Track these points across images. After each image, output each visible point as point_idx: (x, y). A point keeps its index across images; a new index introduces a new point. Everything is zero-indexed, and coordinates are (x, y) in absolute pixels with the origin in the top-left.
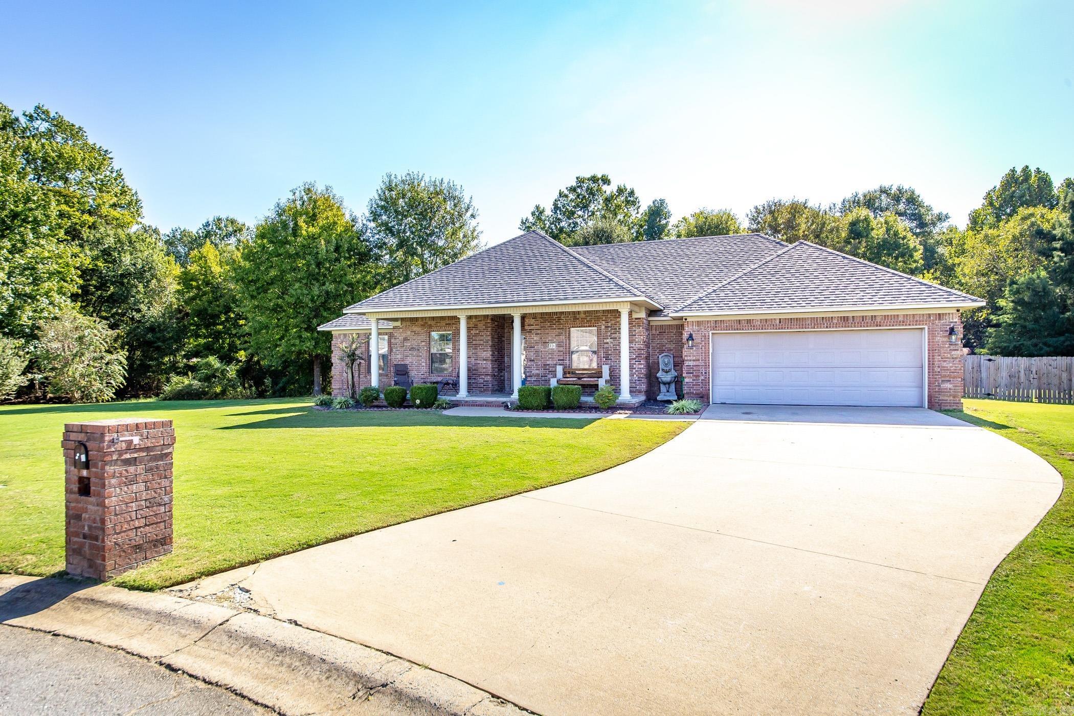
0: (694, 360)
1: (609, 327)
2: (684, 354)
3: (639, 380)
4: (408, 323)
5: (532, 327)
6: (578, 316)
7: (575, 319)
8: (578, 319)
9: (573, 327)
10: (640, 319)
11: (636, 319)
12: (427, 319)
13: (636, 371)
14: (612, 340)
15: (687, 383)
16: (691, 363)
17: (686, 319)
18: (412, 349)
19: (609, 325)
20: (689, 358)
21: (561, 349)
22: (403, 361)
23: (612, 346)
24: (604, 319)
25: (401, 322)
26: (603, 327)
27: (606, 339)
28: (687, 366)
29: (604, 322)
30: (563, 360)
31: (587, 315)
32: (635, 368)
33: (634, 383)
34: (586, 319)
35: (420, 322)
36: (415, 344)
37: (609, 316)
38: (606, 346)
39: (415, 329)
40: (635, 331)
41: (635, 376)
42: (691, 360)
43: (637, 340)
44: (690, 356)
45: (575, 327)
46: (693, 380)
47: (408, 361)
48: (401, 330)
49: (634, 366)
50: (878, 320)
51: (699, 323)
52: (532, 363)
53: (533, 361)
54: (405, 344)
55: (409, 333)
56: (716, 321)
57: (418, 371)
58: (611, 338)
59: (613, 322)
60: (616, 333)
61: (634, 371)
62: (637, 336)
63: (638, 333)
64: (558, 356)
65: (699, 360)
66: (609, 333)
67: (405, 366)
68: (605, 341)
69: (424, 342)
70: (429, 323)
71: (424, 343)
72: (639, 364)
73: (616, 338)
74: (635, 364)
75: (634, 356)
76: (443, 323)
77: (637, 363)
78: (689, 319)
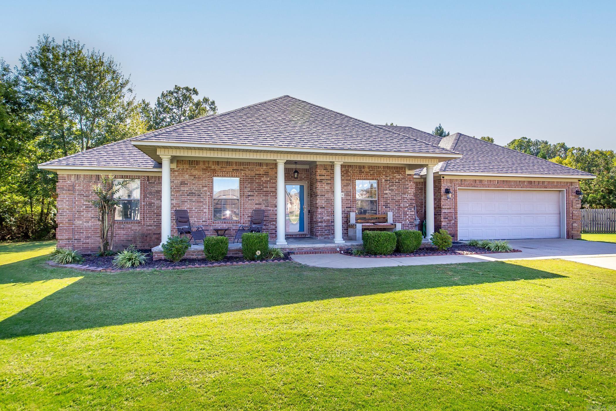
0: (448, 209)
1: (387, 180)
2: (442, 203)
3: (411, 224)
4: (186, 166)
5: (323, 178)
6: (363, 170)
7: (361, 172)
8: (363, 172)
9: (359, 179)
10: (411, 175)
11: (408, 175)
12: (211, 164)
13: (409, 217)
14: (390, 191)
15: (444, 225)
16: (446, 211)
17: (443, 177)
18: (191, 194)
19: (388, 179)
20: (445, 207)
21: (349, 198)
22: (179, 207)
23: (390, 196)
24: (384, 173)
25: (177, 164)
26: (383, 180)
27: (385, 190)
28: (444, 213)
29: (384, 176)
30: (351, 207)
31: (370, 169)
32: (408, 215)
33: (408, 226)
34: (370, 173)
35: (202, 166)
36: (194, 188)
37: (388, 172)
38: (385, 196)
39: (195, 172)
40: (408, 184)
41: (407, 221)
42: (445, 209)
43: (409, 192)
44: (446, 205)
45: (360, 179)
46: (447, 223)
47: (185, 207)
48: (177, 173)
49: (408, 213)
50: (546, 184)
51: (451, 181)
52: (323, 210)
53: (324, 208)
54: (182, 189)
55: (187, 177)
56: (461, 180)
57: (199, 218)
58: (389, 190)
59: (391, 177)
60: (393, 186)
61: (407, 216)
62: (409, 189)
63: (410, 186)
64: (346, 204)
65: (451, 208)
66: (388, 186)
67: (185, 212)
68: (385, 192)
69: (206, 187)
70: (213, 167)
71: (206, 189)
72: (411, 211)
73: (393, 190)
74: (408, 211)
75: (408, 205)
76: (230, 168)
77: (409, 210)
78: (446, 178)
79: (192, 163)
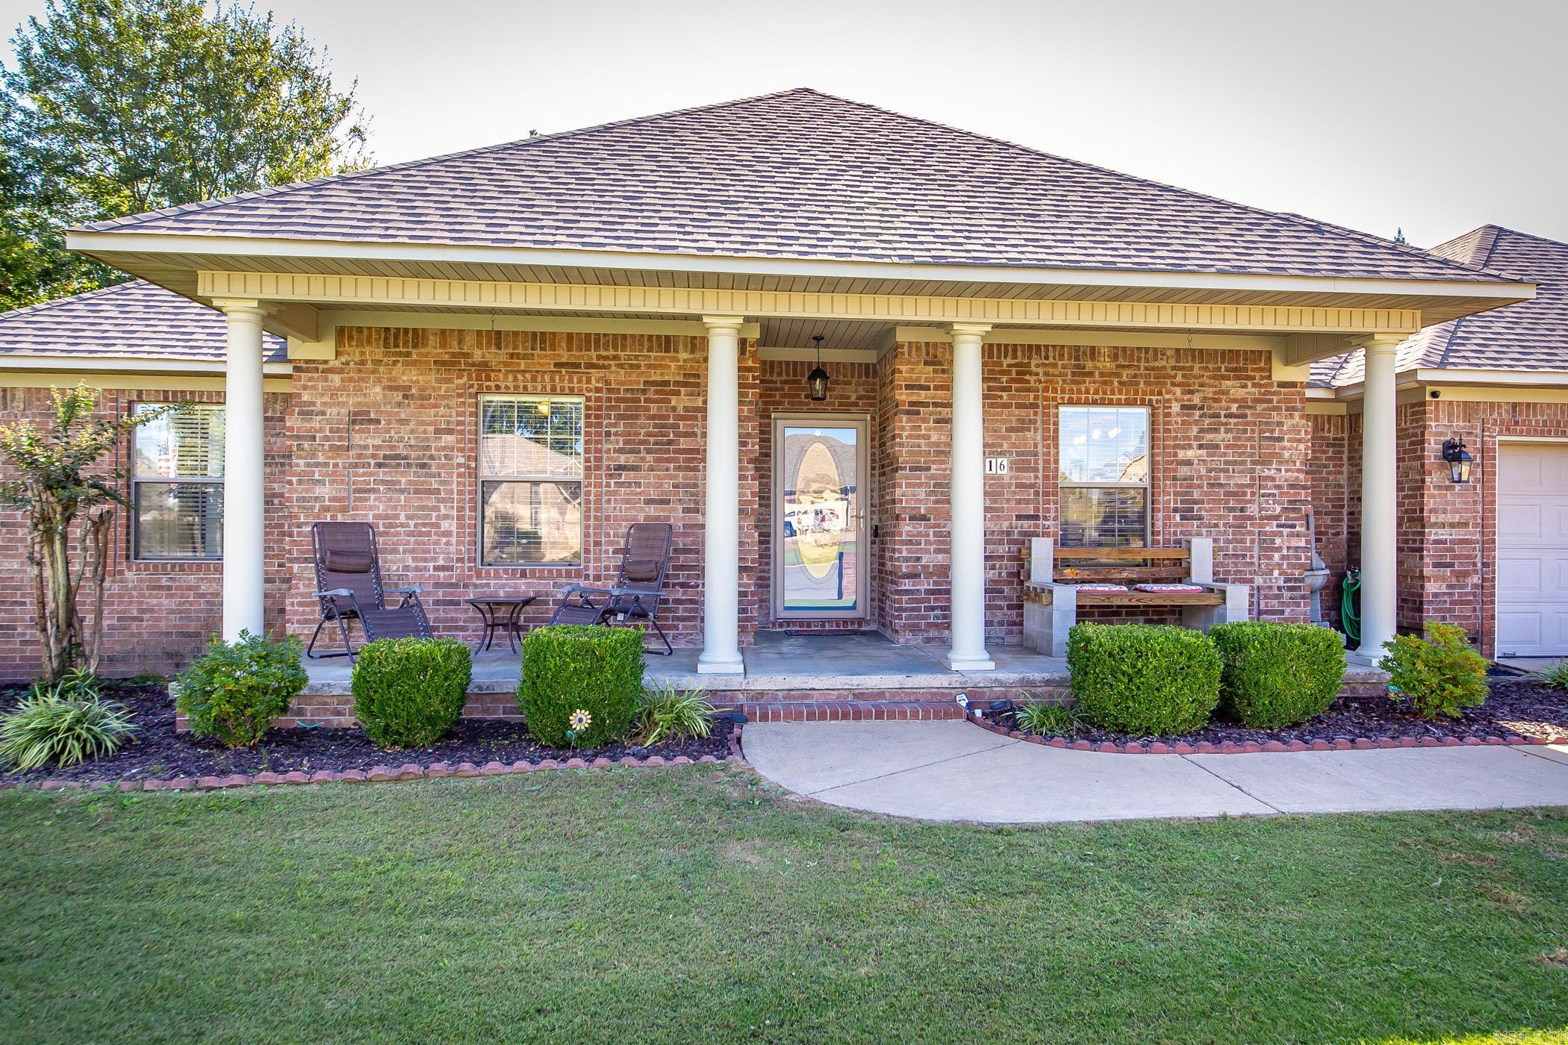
0: (1452, 525)
1: (1193, 407)
2: (1429, 503)
3: (1290, 589)
4: (374, 352)
5: (922, 396)
6: (1089, 365)
7: (1081, 373)
8: (1090, 374)
9: (1071, 402)
10: (1293, 385)
11: (1281, 385)
12: (470, 340)
13: (1283, 558)
14: (1203, 452)
15: (1435, 595)
16: (1443, 534)
17: (1434, 395)
18: (391, 460)
19: (1196, 400)
20: (1441, 518)
21: (1028, 477)
22: (344, 510)
23: (1203, 472)
24: (1179, 379)
25: (339, 343)
26: (1176, 407)
27: (1183, 447)
28: (1436, 542)
29: (1178, 391)
30: (1036, 517)
31: (1121, 361)
32: (1279, 549)
33: (1277, 597)
34: (1118, 375)
35: (434, 349)
36: (405, 438)
37: (1196, 371)
38: (1184, 471)
39: (408, 376)
40: (1280, 424)
41: (1276, 573)
42: (1443, 525)
43: (1286, 454)
44: (1445, 512)
45: (1078, 403)
46: (1449, 587)
47: (370, 511)
48: (336, 379)
49: (1278, 541)
51: (1469, 410)
52: (921, 527)
53: (924, 518)
54: (358, 439)
55: (376, 392)
56: (1514, 405)
57: (421, 553)
58: (1201, 447)
59: (1209, 392)
60: (1217, 431)
61: (1277, 556)
62: (1286, 443)
63: (1289, 432)
64: (1019, 501)
65: (1466, 525)
66: (1195, 429)
67: (362, 529)
68: (1182, 454)
69: (450, 432)
70: (478, 355)
71: (449, 439)
72: (1291, 535)
73: (1217, 447)
74: (1281, 534)
75: (1278, 509)
76: (544, 360)
77: (1286, 531)
78: (1447, 395)
79: (396, 338)
